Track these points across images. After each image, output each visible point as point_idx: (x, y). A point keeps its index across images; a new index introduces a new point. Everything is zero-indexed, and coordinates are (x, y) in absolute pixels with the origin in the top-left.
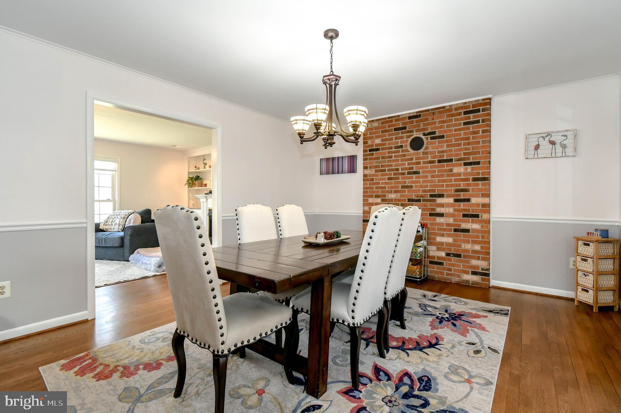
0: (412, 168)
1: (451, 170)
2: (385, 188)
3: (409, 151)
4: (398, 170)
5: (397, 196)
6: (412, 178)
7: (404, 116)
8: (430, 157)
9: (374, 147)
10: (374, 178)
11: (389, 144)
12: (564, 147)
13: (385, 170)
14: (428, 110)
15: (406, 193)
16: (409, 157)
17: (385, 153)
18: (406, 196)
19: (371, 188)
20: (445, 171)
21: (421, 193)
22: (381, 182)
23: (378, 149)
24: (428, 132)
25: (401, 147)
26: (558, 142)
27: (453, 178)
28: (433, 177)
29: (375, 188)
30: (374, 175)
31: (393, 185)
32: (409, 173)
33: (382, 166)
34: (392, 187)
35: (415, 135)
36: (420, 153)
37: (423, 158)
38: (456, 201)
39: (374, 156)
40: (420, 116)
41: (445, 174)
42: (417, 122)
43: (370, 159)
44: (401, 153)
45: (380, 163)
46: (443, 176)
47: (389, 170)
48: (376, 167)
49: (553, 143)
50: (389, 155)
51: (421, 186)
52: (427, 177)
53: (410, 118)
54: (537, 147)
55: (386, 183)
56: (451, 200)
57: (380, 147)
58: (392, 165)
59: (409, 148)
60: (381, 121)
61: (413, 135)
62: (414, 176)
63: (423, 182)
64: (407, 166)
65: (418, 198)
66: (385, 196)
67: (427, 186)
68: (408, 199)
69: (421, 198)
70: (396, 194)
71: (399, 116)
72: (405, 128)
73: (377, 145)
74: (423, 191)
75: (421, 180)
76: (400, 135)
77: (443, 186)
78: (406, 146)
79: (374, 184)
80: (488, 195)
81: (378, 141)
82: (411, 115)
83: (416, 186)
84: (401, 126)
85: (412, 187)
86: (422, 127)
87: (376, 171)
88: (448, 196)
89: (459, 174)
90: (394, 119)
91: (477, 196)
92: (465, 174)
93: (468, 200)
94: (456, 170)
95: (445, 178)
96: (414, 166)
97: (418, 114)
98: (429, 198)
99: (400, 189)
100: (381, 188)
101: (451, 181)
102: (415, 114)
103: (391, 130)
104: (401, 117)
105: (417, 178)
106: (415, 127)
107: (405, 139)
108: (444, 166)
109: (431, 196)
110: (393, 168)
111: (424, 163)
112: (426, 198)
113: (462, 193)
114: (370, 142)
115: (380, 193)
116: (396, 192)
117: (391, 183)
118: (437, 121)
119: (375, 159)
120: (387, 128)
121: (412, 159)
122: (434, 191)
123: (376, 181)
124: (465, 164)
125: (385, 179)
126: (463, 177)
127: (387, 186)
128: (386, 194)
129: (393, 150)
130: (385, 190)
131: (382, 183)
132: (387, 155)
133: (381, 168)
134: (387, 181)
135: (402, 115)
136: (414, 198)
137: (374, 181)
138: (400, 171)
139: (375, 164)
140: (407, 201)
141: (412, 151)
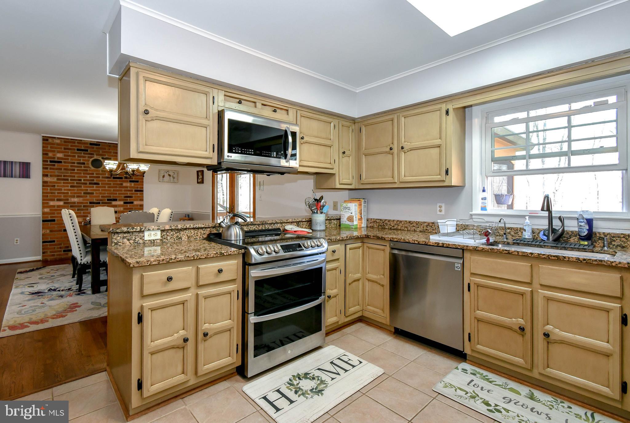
0: (93, 180)
1: (122, 184)
2: (68, 193)
3: (90, 168)
4: (80, 180)
5: (80, 200)
6: (93, 187)
7: (86, 142)
8: (107, 174)
9: (56, 160)
10: (56, 185)
11: (72, 160)
12: (174, 178)
13: (68, 180)
14: (106, 143)
15: (88, 198)
16: (90, 172)
17: (68, 166)
18: (87, 200)
19: (52, 193)
20: (118, 184)
21: (101, 198)
22: (63, 188)
23: (61, 162)
24: (106, 157)
25: (84, 164)
26: (171, 175)
27: (123, 189)
28: (109, 187)
29: (56, 193)
30: (54, 182)
31: (76, 191)
32: (90, 184)
33: (64, 176)
34: (75, 193)
35: (95, 157)
36: (99, 170)
37: (101, 174)
38: (125, 203)
39: (56, 167)
40: (99, 145)
41: (118, 186)
42: (97, 148)
43: (51, 169)
44: (83, 168)
45: (62, 173)
46: (116, 187)
47: (71, 180)
48: (58, 176)
49: (170, 175)
50: (71, 168)
51: (101, 193)
52: (105, 187)
53: (91, 144)
54: (164, 176)
55: (69, 190)
56: (122, 203)
57: (63, 161)
58: (74, 176)
59: (90, 166)
60: (63, 140)
61: (94, 157)
62: (95, 186)
63: (102, 190)
64: (88, 178)
65: (98, 201)
66: (68, 200)
67: (105, 194)
68: (90, 202)
69: (101, 202)
70: (78, 198)
71: (81, 140)
72: (87, 150)
73: (58, 158)
74: (102, 197)
75: (100, 189)
76: (82, 155)
77: (116, 194)
78: (88, 164)
79: (56, 190)
80: (142, 200)
81: (60, 155)
82: (92, 142)
83: (97, 194)
84: (83, 148)
85: (93, 193)
86: (101, 152)
87: (58, 179)
88: (120, 200)
89: (127, 187)
90: (76, 141)
91: (137, 200)
92: (130, 187)
93: (132, 203)
94: (125, 184)
95: (118, 189)
96: (95, 179)
97: (98, 143)
98: (106, 201)
99: (82, 194)
100: (64, 193)
101: (121, 191)
102: (95, 143)
103: (74, 149)
104: (83, 142)
105: (97, 187)
106: (95, 151)
107: (87, 158)
108: (117, 181)
109: (108, 200)
110: (76, 178)
111: (103, 177)
112: (104, 202)
113: (128, 198)
114: (50, 155)
115: (62, 197)
116: (78, 197)
117: (74, 190)
118: (112, 151)
119: (57, 169)
120: (70, 147)
121: (93, 174)
122: (110, 197)
123: (58, 188)
124: (131, 181)
125: (68, 186)
126: (129, 189)
127: (69, 192)
128: (69, 198)
129: (76, 165)
130: (68, 195)
131: (65, 190)
132: (70, 168)
133: (63, 178)
134: (69, 188)
135: (84, 140)
136: (95, 201)
137: (56, 187)
138: (83, 181)
139: (57, 174)
140: (89, 203)
141: (93, 168)
